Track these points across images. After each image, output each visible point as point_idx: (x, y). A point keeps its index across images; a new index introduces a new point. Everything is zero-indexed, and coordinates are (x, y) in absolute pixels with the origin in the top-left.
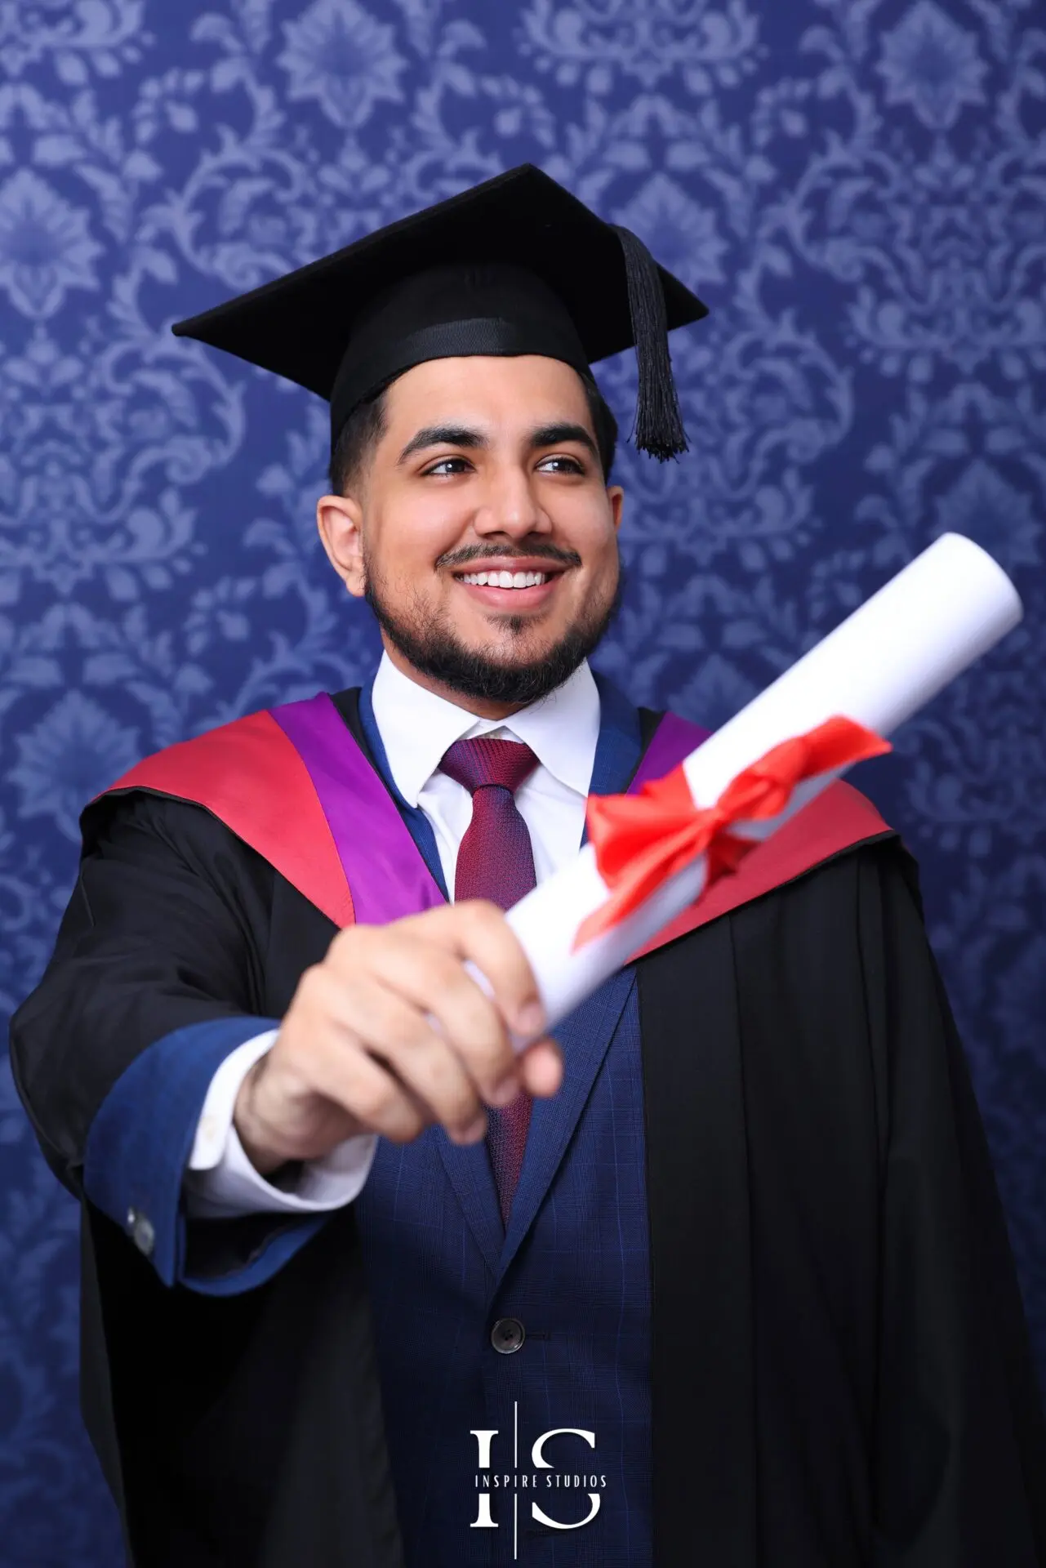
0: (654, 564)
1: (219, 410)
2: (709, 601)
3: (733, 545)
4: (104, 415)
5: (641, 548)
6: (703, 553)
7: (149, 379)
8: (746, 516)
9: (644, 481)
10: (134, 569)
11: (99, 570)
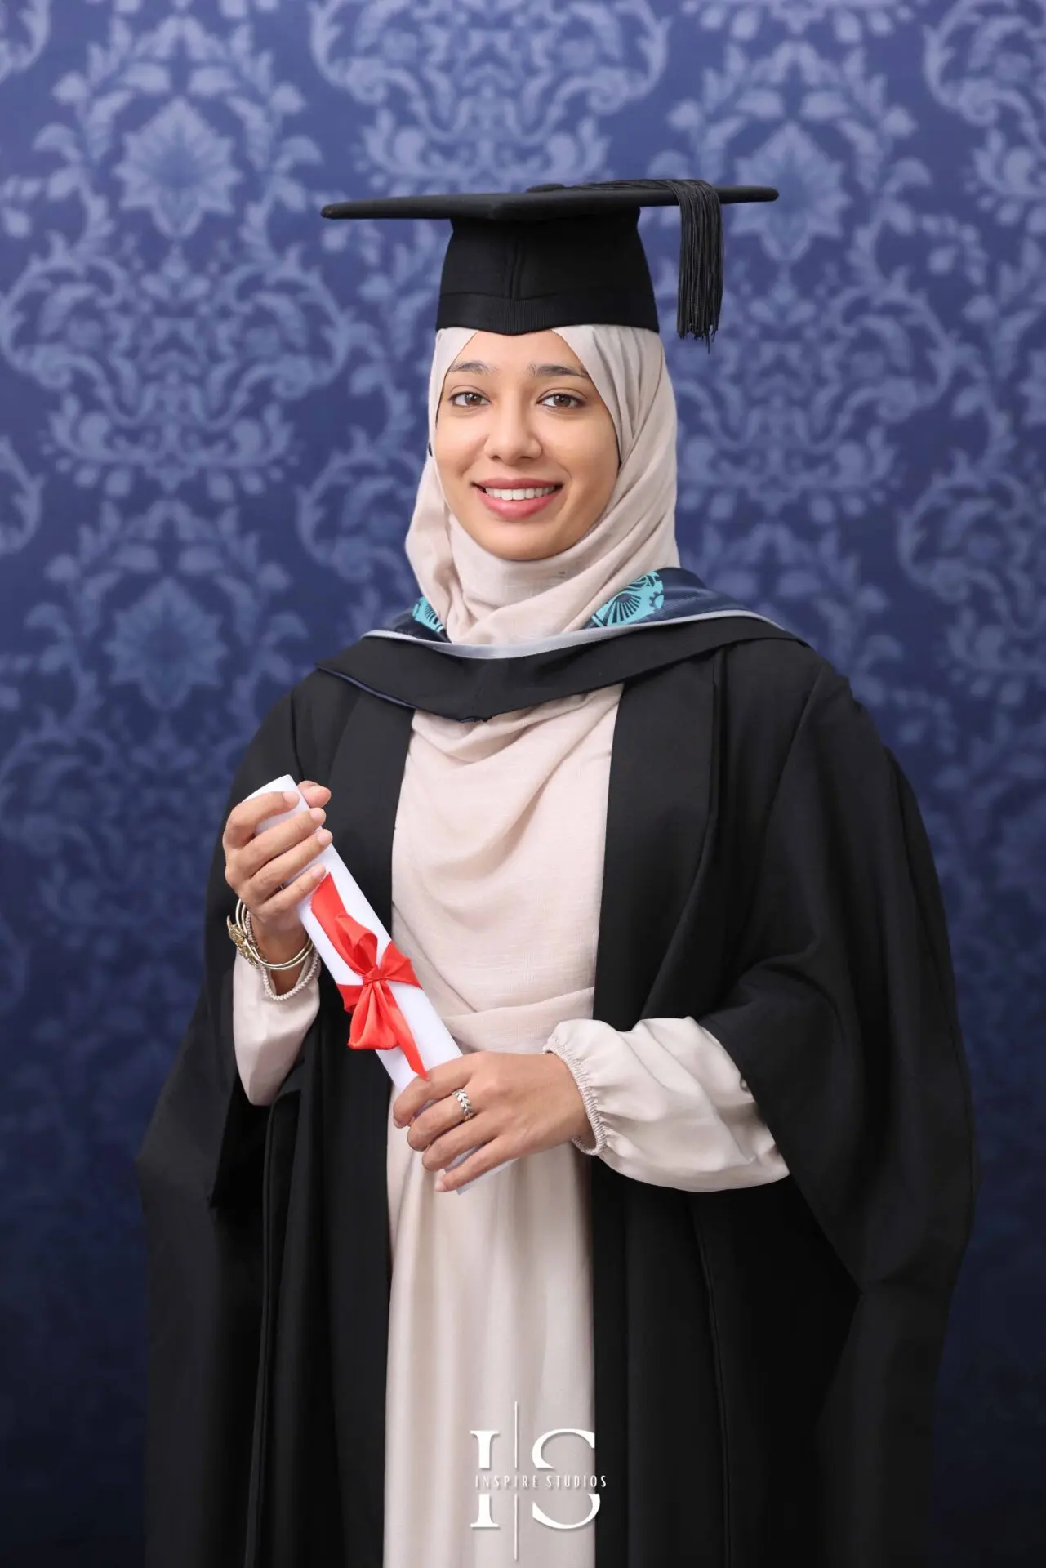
0: (722, 508)
1: (329, 334)
2: (770, 550)
3: (805, 496)
4: (224, 332)
5: (711, 493)
6: (773, 502)
7: (270, 300)
8: (823, 470)
9: (726, 428)
10: (233, 474)
11: (202, 473)
